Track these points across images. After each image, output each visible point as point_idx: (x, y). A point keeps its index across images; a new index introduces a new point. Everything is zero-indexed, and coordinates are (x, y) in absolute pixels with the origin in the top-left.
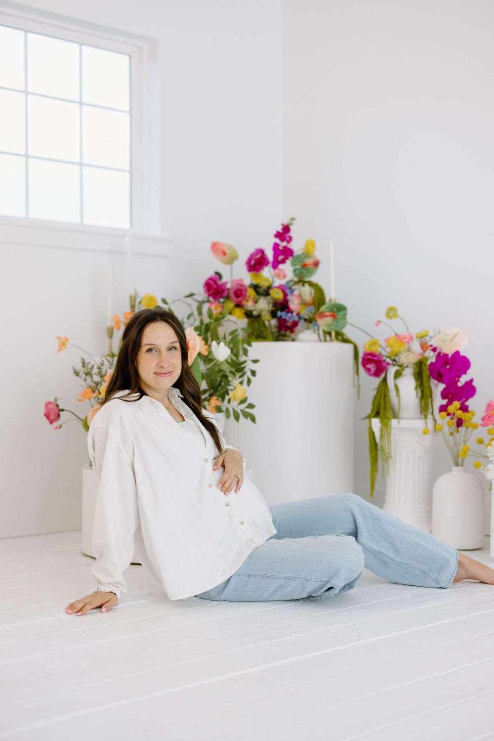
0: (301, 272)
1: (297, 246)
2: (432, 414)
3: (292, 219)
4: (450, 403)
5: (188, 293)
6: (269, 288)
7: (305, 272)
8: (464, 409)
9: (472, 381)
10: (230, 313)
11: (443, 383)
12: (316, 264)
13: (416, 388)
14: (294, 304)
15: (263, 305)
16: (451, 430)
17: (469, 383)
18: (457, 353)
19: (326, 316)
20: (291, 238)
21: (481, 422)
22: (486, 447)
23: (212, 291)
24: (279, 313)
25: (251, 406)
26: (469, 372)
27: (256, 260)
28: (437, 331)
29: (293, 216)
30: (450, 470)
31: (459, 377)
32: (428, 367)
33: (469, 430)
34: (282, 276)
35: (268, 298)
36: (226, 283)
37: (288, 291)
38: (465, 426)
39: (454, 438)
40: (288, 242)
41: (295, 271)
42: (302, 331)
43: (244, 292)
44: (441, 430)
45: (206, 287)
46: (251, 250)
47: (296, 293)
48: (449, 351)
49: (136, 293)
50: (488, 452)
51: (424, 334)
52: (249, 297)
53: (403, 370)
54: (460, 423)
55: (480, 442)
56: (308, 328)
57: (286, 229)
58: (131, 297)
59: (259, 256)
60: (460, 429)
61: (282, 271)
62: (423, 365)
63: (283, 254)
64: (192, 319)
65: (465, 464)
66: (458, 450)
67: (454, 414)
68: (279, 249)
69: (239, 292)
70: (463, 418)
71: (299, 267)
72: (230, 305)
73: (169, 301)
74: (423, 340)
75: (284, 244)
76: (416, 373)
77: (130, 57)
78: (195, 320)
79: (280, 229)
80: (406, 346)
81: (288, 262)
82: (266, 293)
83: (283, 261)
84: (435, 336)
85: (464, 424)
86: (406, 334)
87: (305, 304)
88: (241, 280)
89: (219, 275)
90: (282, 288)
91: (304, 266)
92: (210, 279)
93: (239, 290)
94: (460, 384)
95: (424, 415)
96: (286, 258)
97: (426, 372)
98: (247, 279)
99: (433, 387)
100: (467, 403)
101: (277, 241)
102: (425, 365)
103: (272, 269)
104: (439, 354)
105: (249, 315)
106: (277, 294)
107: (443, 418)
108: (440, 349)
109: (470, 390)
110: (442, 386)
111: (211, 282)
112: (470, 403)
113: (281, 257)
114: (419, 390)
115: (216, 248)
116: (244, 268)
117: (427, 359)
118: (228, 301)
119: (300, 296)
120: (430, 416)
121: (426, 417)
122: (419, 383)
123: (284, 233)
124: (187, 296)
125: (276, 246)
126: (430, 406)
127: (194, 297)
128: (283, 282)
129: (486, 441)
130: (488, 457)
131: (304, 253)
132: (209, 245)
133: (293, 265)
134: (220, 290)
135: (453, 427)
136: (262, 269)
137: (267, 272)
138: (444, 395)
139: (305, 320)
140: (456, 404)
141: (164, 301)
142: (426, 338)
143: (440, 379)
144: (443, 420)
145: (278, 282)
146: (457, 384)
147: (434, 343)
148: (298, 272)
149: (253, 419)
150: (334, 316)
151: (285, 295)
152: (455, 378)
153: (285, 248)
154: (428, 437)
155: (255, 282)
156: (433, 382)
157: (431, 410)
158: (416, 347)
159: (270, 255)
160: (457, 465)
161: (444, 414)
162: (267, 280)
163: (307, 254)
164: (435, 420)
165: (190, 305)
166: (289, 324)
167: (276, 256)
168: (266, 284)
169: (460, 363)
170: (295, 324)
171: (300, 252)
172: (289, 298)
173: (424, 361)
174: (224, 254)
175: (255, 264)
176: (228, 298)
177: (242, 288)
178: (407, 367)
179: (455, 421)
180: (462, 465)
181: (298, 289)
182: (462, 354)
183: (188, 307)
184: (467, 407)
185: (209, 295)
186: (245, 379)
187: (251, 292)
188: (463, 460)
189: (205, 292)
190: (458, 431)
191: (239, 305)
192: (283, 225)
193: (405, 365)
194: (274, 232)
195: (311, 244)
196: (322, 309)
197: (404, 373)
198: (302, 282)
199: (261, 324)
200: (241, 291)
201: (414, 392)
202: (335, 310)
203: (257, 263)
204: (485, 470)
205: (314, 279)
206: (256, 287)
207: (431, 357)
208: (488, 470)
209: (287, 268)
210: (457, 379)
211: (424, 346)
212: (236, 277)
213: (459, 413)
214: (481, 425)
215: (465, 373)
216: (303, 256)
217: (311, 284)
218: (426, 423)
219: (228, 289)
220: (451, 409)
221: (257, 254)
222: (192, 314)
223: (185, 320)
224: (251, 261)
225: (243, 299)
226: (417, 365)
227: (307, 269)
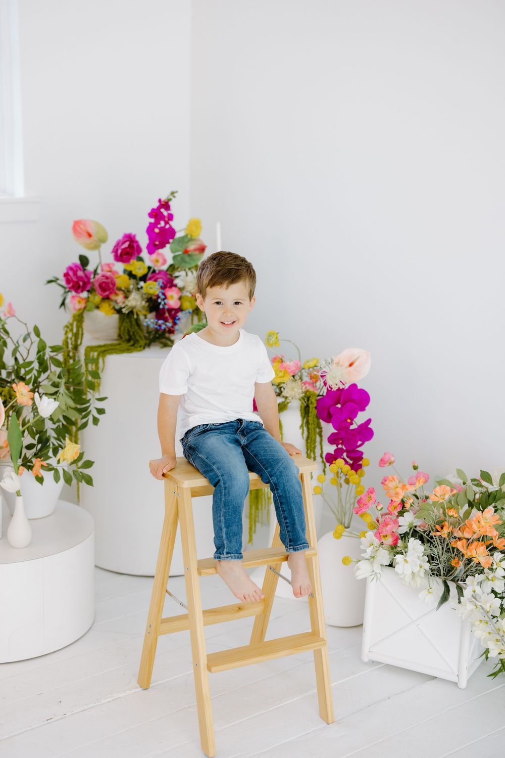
0: (183, 259)
1: (179, 225)
3: (173, 193)
6: (145, 277)
7: (187, 259)
9: (369, 421)
10: (98, 307)
11: (332, 425)
12: (202, 248)
13: (302, 426)
14: (172, 300)
15: (136, 301)
17: (365, 427)
18: (354, 386)
20: (171, 216)
23: (72, 284)
25: (89, 464)
26: (367, 408)
27: (124, 249)
28: (329, 360)
29: (174, 190)
31: (354, 417)
32: (315, 405)
34: (161, 260)
35: (141, 292)
36: (91, 273)
40: (166, 223)
41: (175, 256)
43: (111, 286)
45: (66, 277)
46: (120, 236)
51: (313, 363)
52: (119, 288)
53: (289, 402)
57: (166, 205)
59: (126, 245)
61: (159, 254)
62: (311, 400)
63: (160, 237)
64: (28, 341)
68: (155, 232)
69: (104, 285)
71: (180, 253)
72: (97, 298)
74: (312, 370)
75: (162, 224)
76: (303, 408)
79: (155, 205)
81: (168, 246)
83: (162, 246)
84: (327, 366)
89: (84, 261)
91: (186, 252)
92: (70, 268)
93: (105, 282)
94: (353, 427)
96: (166, 242)
97: (313, 412)
98: (118, 268)
100: (361, 449)
101: (152, 221)
102: (312, 403)
104: (331, 388)
105: (119, 311)
106: (151, 288)
109: (366, 432)
110: (332, 429)
112: (366, 447)
113: (158, 242)
114: (305, 429)
115: (78, 228)
116: (112, 257)
118: (93, 294)
122: (305, 420)
123: (161, 211)
124: (50, 282)
125: (150, 230)
127: (58, 282)
128: (163, 267)
131: (186, 236)
132: (72, 224)
133: (174, 250)
134: (81, 283)
138: (333, 440)
142: (315, 368)
143: (329, 421)
145: (160, 267)
146: (349, 427)
148: (178, 257)
149: (89, 481)
152: (346, 420)
153: (164, 229)
155: (129, 270)
156: (323, 423)
163: (187, 239)
167: (151, 241)
169: (356, 400)
170: (170, 331)
171: (183, 234)
172: (166, 292)
173: (312, 394)
174: (90, 235)
175: (121, 254)
176: (93, 291)
177: (109, 281)
178: (292, 400)
182: (359, 387)
183: (24, 325)
185: (70, 286)
186: (90, 418)
187: (124, 280)
189: (66, 281)
191: (106, 298)
192: (160, 201)
193: (291, 398)
194: (149, 211)
195: (195, 224)
197: (289, 406)
199: (134, 323)
200: (108, 283)
201: (301, 431)
203: (125, 252)
208: (358, 569)
209: (167, 254)
210: (349, 421)
211: (314, 379)
215: (363, 409)
219: (92, 281)
221: (124, 243)
222: (29, 334)
223: (21, 342)
224: (117, 250)
225: (111, 293)
226: (304, 399)
227: (190, 256)
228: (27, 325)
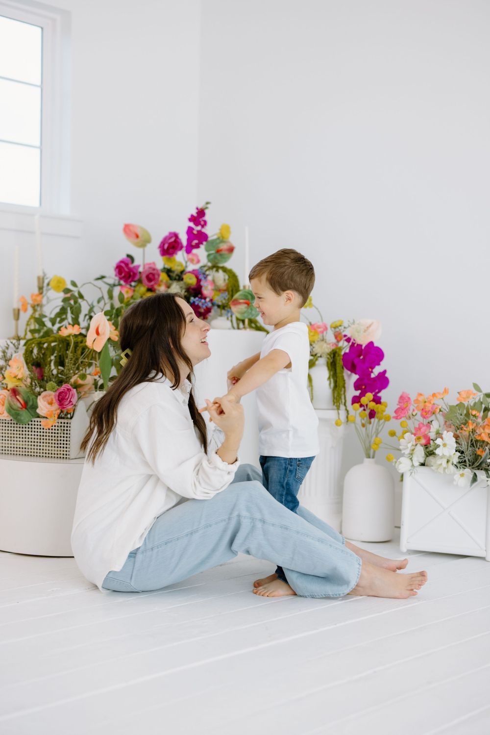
0: (215, 258)
1: (211, 230)
2: (345, 405)
3: (207, 203)
4: (363, 394)
5: (98, 276)
6: (182, 272)
7: (219, 257)
8: (377, 400)
9: (385, 372)
11: (356, 374)
12: (231, 250)
13: (329, 378)
14: (207, 290)
15: (177, 289)
16: (363, 422)
17: (382, 375)
19: (240, 303)
20: (205, 223)
21: (394, 415)
22: (399, 440)
23: (123, 275)
24: (192, 299)
26: (382, 363)
27: (170, 244)
28: (352, 321)
29: (209, 200)
30: (361, 462)
31: (373, 368)
32: (342, 357)
33: (382, 421)
34: (195, 260)
35: (182, 282)
36: (138, 266)
37: (201, 277)
38: (377, 418)
39: (366, 429)
40: (203, 226)
41: (209, 256)
42: (215, 318)
43: (156, 277)
44: (354, 423)
45: (117, 270)
46: (165, 233)
47: (210, 278)
48: (363, 341)
49: (45, 275)
50: (400, 445)
51: (338, 324)
52: (162, 281)
53: (317, 360)
54: (372, 414)
55: (393, 434)
56: (221, 315)
57: (201, 213)
58: (39, 278)
59: (173, 239)
60: (372, 420)
61: (195, 255)
62: (337, 355)
63: (197, 238)
64: (102, 303)
65: (376, 456)
66: (370, 442)
67: (367, 405)
68: (194, 234)
69: (151, 276)
70: (376, 410)
71: (213, 252)
72: (142, 289)
73: (79, 284)
74: (337, 330)
75: (199, 228)
76: (329, 363)
77: (42, 28)
78: (105, 304)
79: (194, 213)
80: (320, 336)
81: (202, 247)
82: (179, 278)
83: (197, 246)
84: (349, 326)
85: (376, 415)
86: (320, 323)
87: (219, 290)
88: (154, 263)
89: (131, 258)
90: (195, 273)
91: (218, 251)
92: (122, 262)
93: (151, 273)
94: (373, 376)
95: (337, 406)
96: (201, 243)
97: (340, 363)
98: (160, 263)
99: (346, 378)
100: (379, 395)
101: (192, 224)
102: (339, 355)
103: (185, 254)
104: (353, 344)
106: (190, 279)
107: (356, 410)
108: (354, 340)
109: (383, 381)
110: (355, 377)
111: (123, 265)
112: (383, 394)
113: (195, 242)
114: (332, 380)
115: (128, 229)
116: (157, 252)
117: (340, 349)
118: (140, 285)
119: (214, 281)
120: (342, 407)
121: (338, 408)
122: (332, 373)
123: (199, 217)
124: (98, 279)
125: (190, 231)
126: (343, 397)
127: (105, 280)
128: (196, 267)
129: (399, 433)
130: (400, 450)
131: (218, 238)
132: (122, 226)
133: (207, 250)
134: (132, 274)
135: (365, 418)
136: (176, 254)
137: (180, 257)
138: (357, 386)
139: (219, 306)
140: (370, 396)
141: (74, 284)
142: (340, 328)
143: (353, 369)
144: (356, 411)
145: (191, 267)
146: (370, 375)
147: (348, 333)
148: (212, 257)
150: (248, 304)
151: (199, 281)
152: (368, 369)
153: (199, 232)
154: (341, 428)
155: (167, 266)
156: (346, 373)
157: (343, 401)
158: (330, 337)
159: (184, 239)
160: (369, 457)
161: (357, 405)
162: (180, 264)
163: (221, 239)
164: (348, 411)
165: (100, 288)
166: (202, 310)
167: (189, 241)
168: (180, 269)
169: (374, 354)
170: (208, 310)
171: (215, 237)
172: (202, 283)
173: (338, 350)
174: (137, 236)
175: (168, 248)
176: (140, 281)
177: (155, 272)
178: (321, 357)
179: (368, 412)
180: (373, 457)
181: (212, 275)
182: (376, 345)
183: (98, 289)
184: (380, 398)
185: (121, 279)
187: (163, 277)
188: (374, 452)
189: (116, 276)
190: (370, 423)
191: (151, 289)
192: (197, 209)
193: (319, 355)
194: (189, 216)
195: (226, 229)
196: (236, 296)
197: (317, 362)
198: (215, 267)
200: (153, 275)
201: (328, 382)
202: (250, 297)
203: (170, 247)
204: (397, 463)
205: (228, 265)
206: (169, 272)
207: (345, 348)
208: (400, 463)
209: (202, 253)
210: (370, 370)
211: (338, 336)
212: (149, 260)
213: (372, 405)
214: (394, 417)
215: (379, 364)
216: (218, 241)
217: (225, 270)
218: (339, 414)
219: (140, 273)
220: (364, 400)
221: (171, 238)
222: (103, 297)
223: (95, 304)
224: (164, 245)
225: (155, 284)
226: (330, 356)
227: (221, 255)
228: (102, 289)
